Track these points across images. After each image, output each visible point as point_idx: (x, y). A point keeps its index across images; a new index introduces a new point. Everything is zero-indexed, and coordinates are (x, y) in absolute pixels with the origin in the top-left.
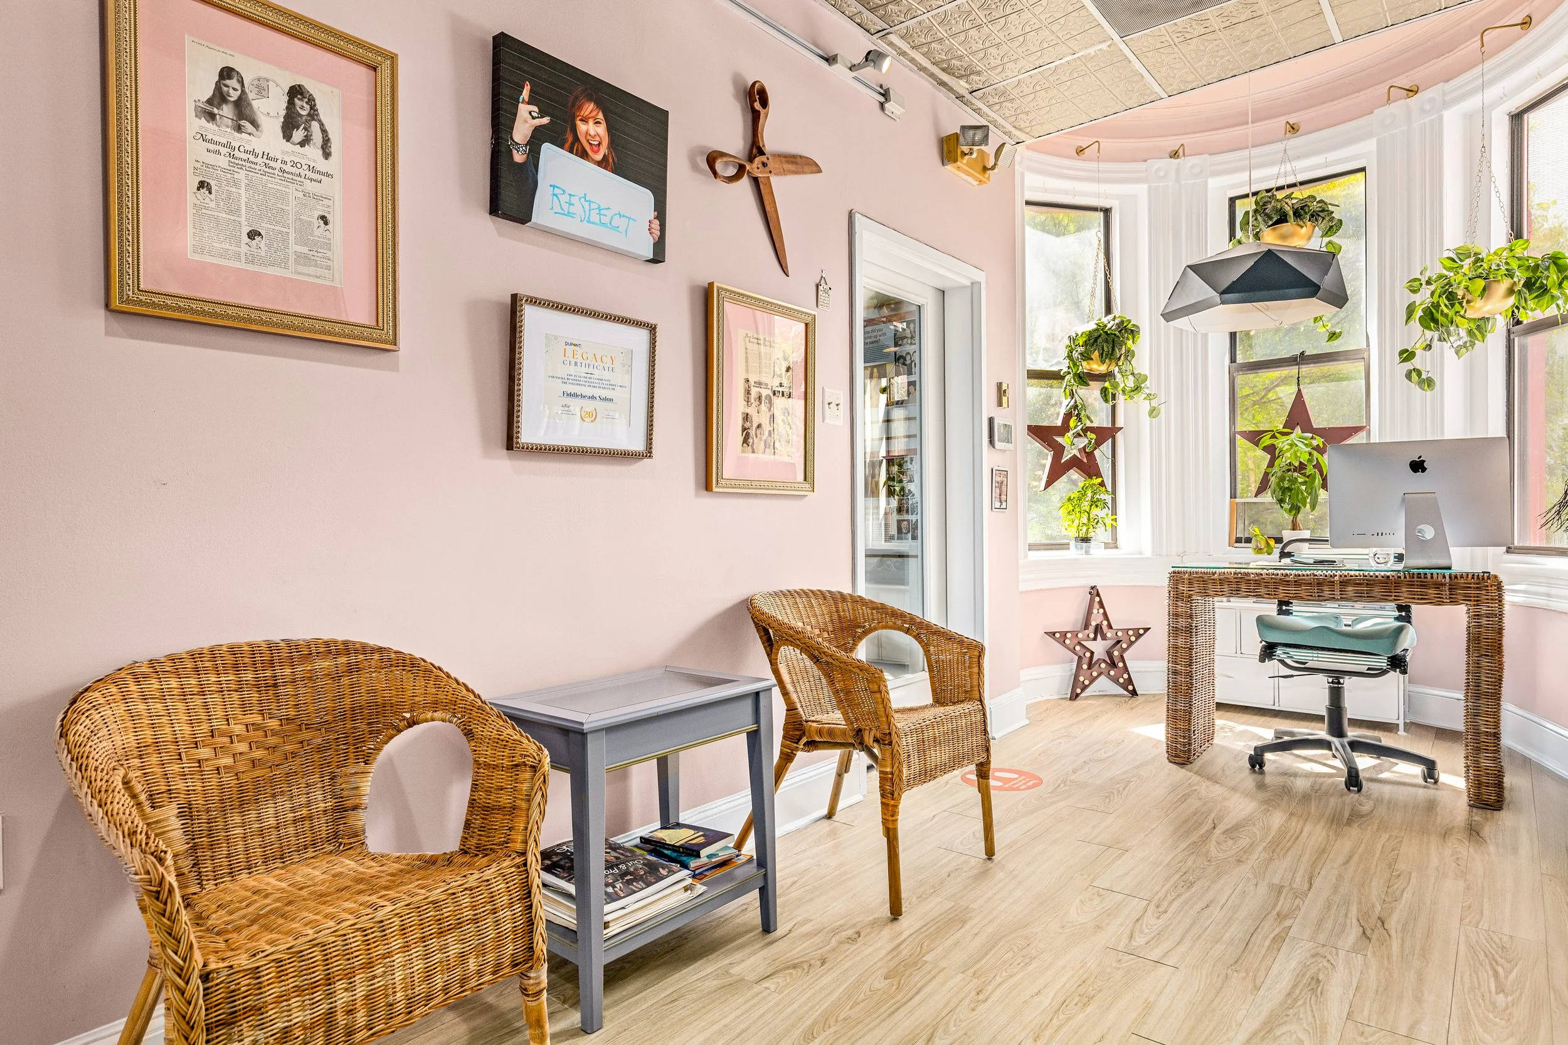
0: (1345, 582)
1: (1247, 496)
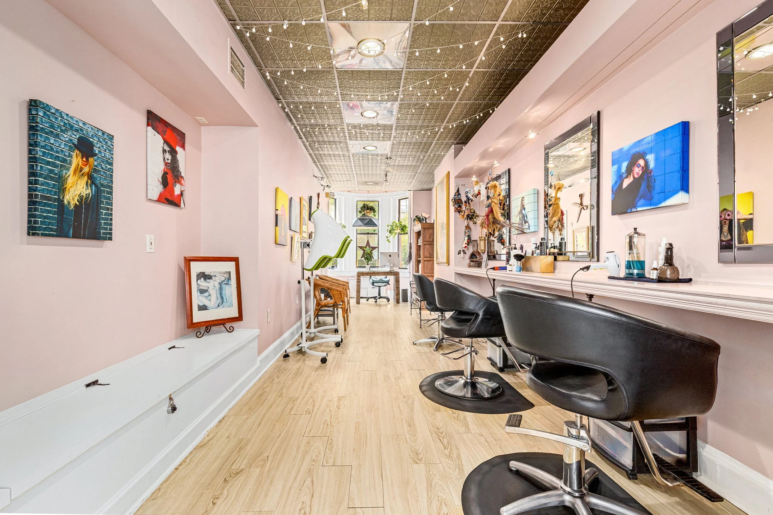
0: (382, 273)
1: (359, 258)
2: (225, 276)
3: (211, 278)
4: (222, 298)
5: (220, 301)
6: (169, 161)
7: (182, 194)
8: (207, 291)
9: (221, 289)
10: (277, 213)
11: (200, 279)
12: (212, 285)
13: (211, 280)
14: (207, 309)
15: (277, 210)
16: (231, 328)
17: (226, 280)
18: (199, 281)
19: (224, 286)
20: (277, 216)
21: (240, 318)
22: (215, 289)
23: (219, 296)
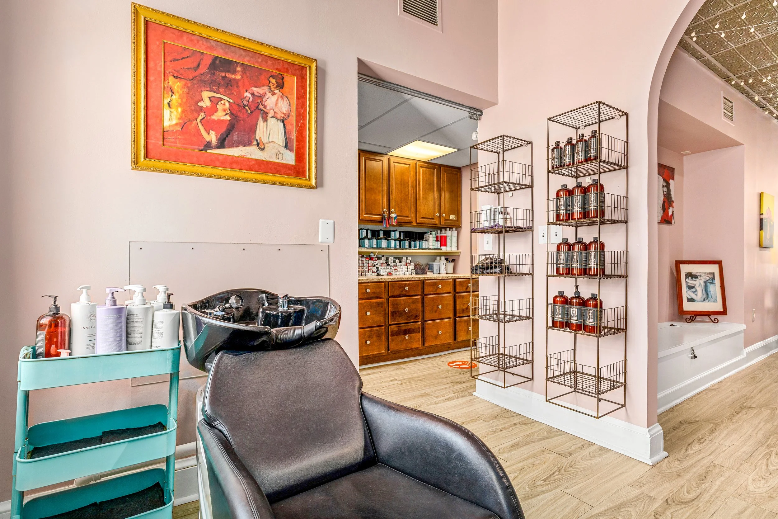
2: (710, 276)
3: (697, 278)
4: (707, 294)
5: (705, 296)
6: (666, 193)
7: (673, 214)
8: (693, 287)
9: (706, 287)
10: (761, 217)
11: (688, 278)
12: (698, 283)
13: (697, 280)
14: (694, 302)
15: (762, 214)
16: (716, 320)
17: (710, 280)
18: (687, 279)
19: (708, 284)
20: (761, 220)
21: (724, 312)
22: (700, 286)
23: (704, 292)
